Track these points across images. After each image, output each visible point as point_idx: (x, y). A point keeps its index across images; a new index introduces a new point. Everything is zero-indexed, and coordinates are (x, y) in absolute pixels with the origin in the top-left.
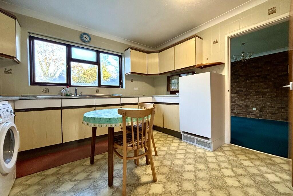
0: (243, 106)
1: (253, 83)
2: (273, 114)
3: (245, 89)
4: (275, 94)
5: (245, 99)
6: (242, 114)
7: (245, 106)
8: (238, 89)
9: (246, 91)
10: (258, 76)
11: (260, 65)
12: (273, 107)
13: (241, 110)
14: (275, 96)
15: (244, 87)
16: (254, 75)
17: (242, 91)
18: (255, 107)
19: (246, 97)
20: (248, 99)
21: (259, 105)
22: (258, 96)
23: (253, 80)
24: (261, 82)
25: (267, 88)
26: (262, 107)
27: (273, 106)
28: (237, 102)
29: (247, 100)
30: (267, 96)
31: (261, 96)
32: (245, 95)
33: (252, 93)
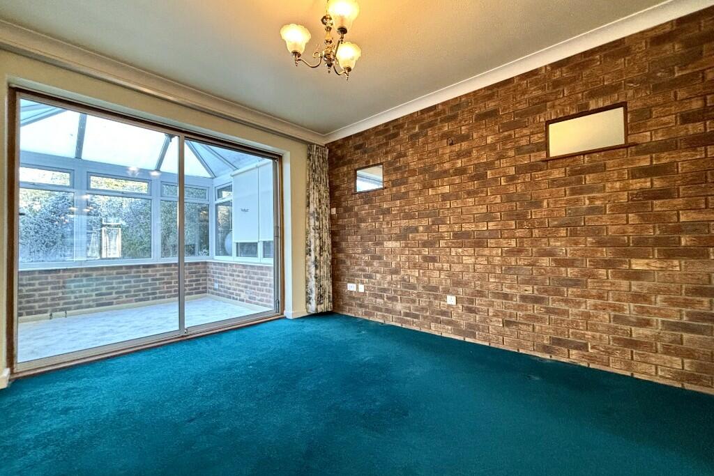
0: (420, 289)
1: (445, 197)
2: (507, 323)
3: (425, 222)
4: (513, 243)
5: (428, 259)
6: (416, 317)
7: (424, 287)
8: (404, 223)
9: (428, 229)
10: (461, 172)
11: (464, 130)
12: (506, 296)
13: (414, 301)
14: (513, 252)
15: (421, 216)
16: (447, 166)
17: (416, 230)
18: (453, 295)
19: (426, 252)
20: (433, 260)
21: (466, 284)
22: (460, 250)
23: (447, 189)
24: (469, 194)
25: (488, 217)
26: (472, 294)
27: (506, 290)
28: (402, 273)
29: (431, 265)
30: (486, 252)
31: (471, 251)
32: (425, 244)
33: (442, 238)
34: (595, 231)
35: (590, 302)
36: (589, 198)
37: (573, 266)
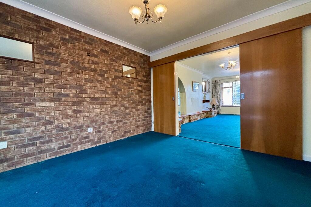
0: (71, 129)
1: (86, 80)
2: (113, 132)
3: (74, 91)
4: (114, 103)
5: (75, 112)
6: (69, 146)
7: (74, 128)
8: (58, 91)
9: (76, 95)
10: (95, 70)
11: (95, 52)
12: (112, 122)
13: (66, 138)
14: (115, 106)
15: (72, 87)
16: (87, 65)
17: (68, 95)
18: (90, 127)
19: (75, 108)
20: (80, 112)
21: (97, 121)
22: (94, 106)
23: (87, 77)
24: (98, 81)
25: (105, 92)
26: (100, 125)
27: (112, 120)
28: (56, 122)
29: (78, 115)
30: (105, 106)
31: (99, 106)
32: (74, 104)
33: (85, 100)
34: (132, 99)
35: (132, 118)
36: (131, 90)
37: (128, 109)
